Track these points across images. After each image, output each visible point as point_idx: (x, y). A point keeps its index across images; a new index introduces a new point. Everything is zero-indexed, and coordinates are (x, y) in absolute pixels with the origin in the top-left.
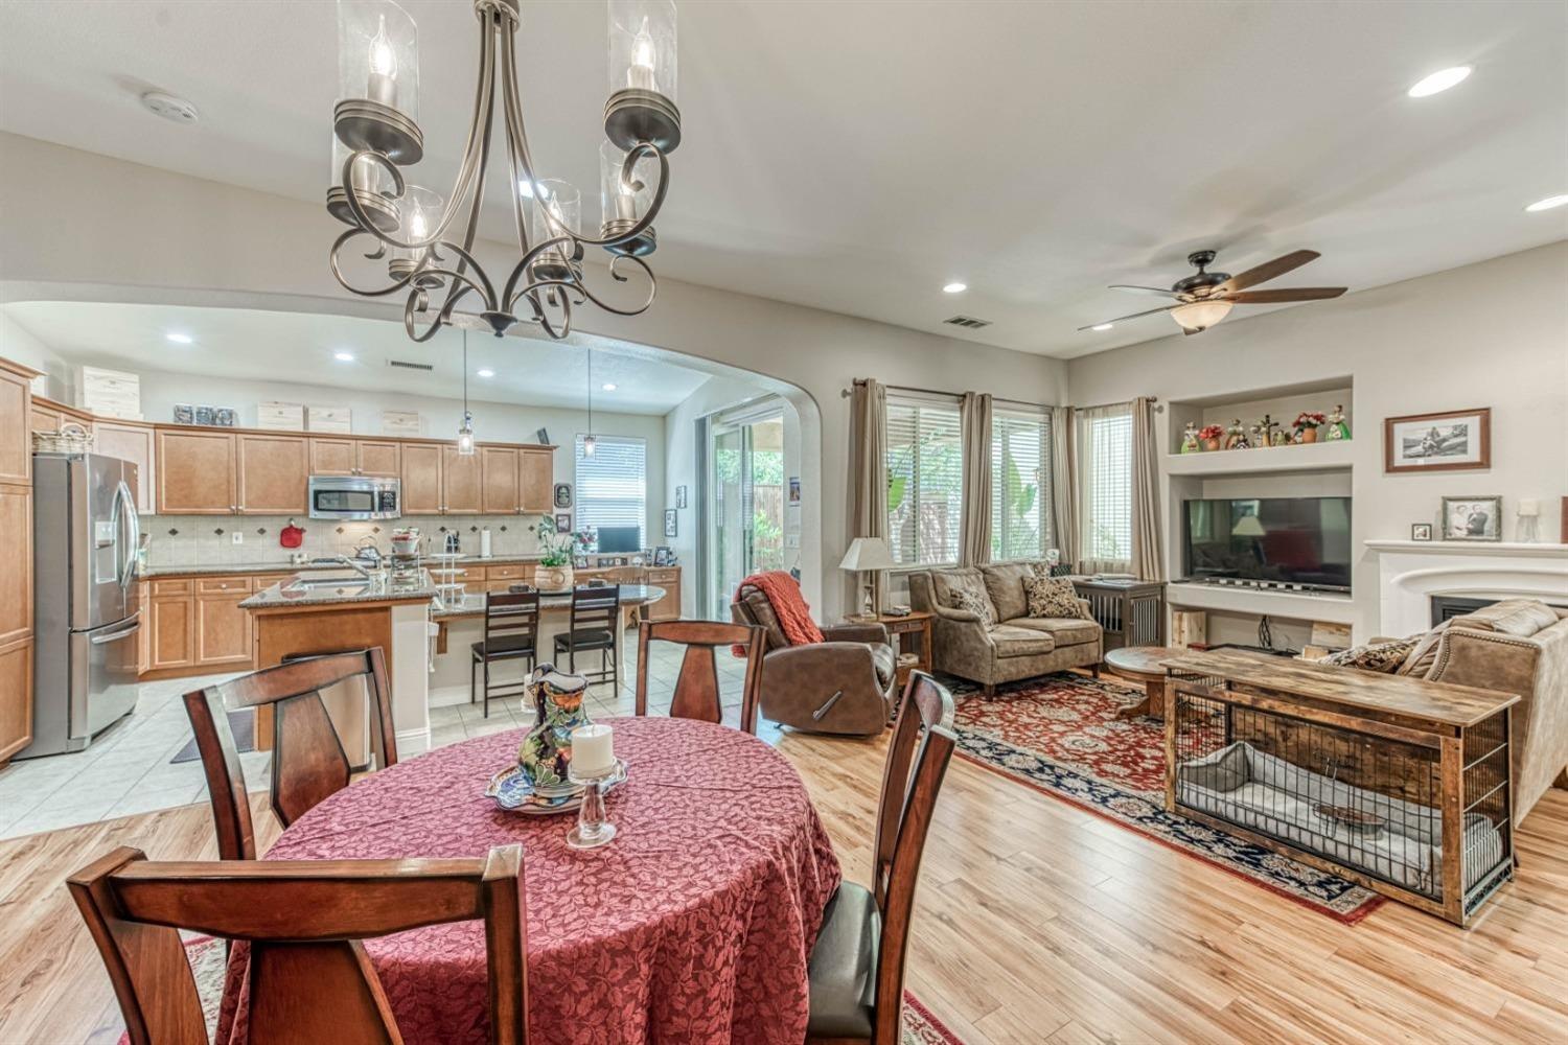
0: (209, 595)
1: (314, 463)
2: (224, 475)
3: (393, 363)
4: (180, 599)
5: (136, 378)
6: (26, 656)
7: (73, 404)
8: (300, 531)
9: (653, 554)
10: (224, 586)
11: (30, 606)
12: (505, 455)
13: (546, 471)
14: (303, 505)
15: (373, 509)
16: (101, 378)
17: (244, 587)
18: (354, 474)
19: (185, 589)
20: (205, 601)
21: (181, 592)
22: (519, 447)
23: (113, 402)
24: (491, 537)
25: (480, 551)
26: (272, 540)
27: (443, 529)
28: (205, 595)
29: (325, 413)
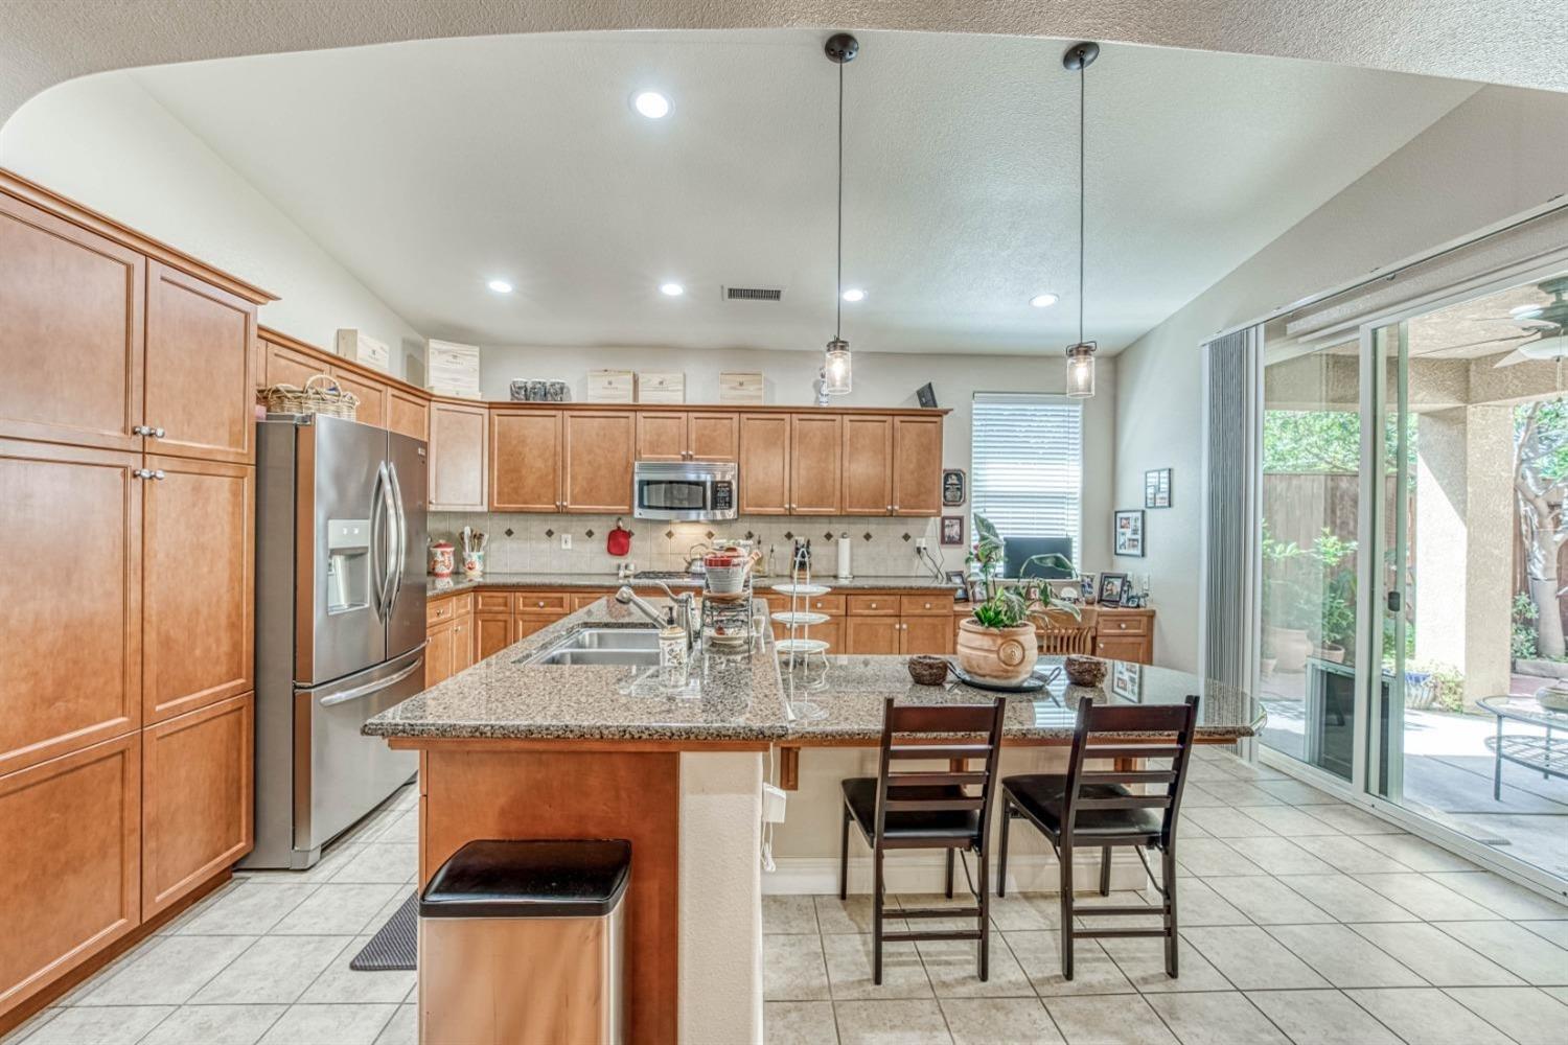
0: (529, 614)
1: (640, 445)
2: (550, 463)
3: (734, 293)
4: (500, 617)
5: (476, 350)
6: (239, 722)
7: (423, 387)
8: (628, 535)
9: (1096, 585)
10: (542, 604)
11: (247, 646)
12: (872, 428)
13: (932, 448)
14: (628, 501)
15: (704, 507)
16: (444, 352)
17: (562, 606)
18: (684, 458)
19: (506, 605)
20: (524, 621)
21: (502, 608)
22: (893, 413)
23: (455, 380)
24: (852, 548)
25: (837, 569)
26: (599, 544)
27: (789, 536)
28: (523, 613)
29: (656, 379)
